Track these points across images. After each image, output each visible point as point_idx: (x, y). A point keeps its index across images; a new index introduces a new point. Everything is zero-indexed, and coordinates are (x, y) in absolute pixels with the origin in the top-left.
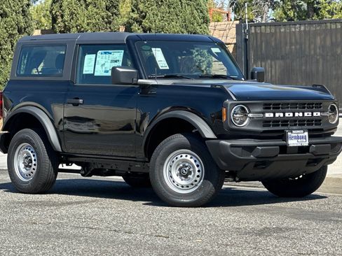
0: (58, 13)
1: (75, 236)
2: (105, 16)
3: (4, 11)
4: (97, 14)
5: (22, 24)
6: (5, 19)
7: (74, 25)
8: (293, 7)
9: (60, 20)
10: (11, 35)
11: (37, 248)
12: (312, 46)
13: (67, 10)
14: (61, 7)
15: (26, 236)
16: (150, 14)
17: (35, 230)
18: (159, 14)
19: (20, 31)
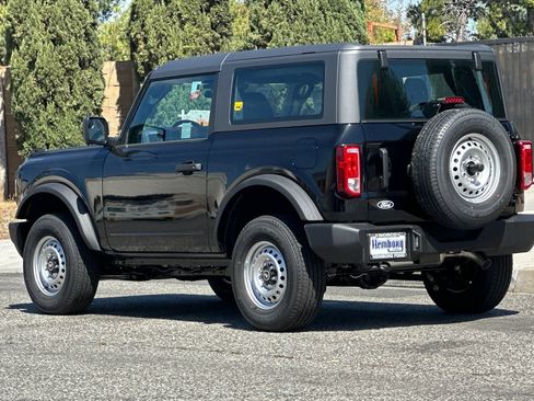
0: (139, 36)
1: (159, 359)
2: (210, 39)
3: (57, 35)
4: (198, 35)
5: (86, 54)
6: (59, 47)
7: (164, 53)
8: (505, 14)
9: (142, 46)
10: (69, 72)
11: (106, 376)
12: (525, 76)
13: (153, 31)
14: (143, 26)
15: (91, 360)
16: (277, 35)
17: (104, 352)
18: (292, 33)
19: (82, 65)
